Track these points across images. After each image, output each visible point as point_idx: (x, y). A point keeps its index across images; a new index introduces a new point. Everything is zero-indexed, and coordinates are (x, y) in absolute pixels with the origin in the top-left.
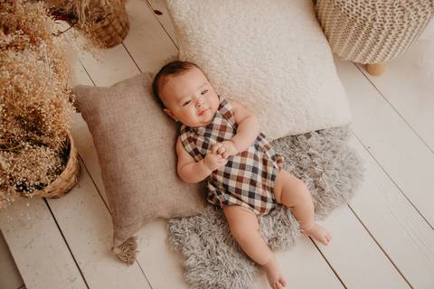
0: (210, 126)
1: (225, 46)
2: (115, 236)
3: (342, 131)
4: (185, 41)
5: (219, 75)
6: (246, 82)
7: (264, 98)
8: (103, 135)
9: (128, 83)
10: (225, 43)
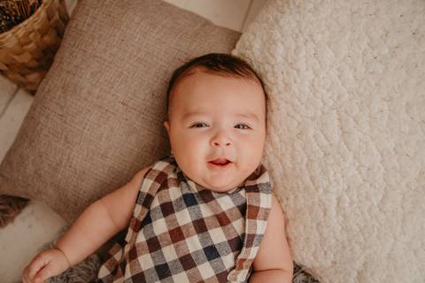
0: (206, 195)
1: (319, 38)
6: (299, 124)
10: (323, 32)
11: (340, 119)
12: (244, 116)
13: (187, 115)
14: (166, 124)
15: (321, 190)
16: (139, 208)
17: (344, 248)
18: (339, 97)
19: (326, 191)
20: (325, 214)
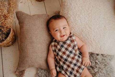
1: (78, 13)
2: (17, 68)
3: (111, 57)
4: (64, 7)
5: (72, 24)
6: (81, 29)
7: (86, 37)
8: (23, 32)
9: (39, 16)
10: (78, 12)
11: (88, 26)
12: (64, 26)
13: (54, 29)
14: (50, 32)
15: (90, 39)
16: (55, 53)
17: (96, 46)
18: (86, 22)
19: (91, 38)
20: (91, 42)
